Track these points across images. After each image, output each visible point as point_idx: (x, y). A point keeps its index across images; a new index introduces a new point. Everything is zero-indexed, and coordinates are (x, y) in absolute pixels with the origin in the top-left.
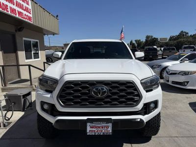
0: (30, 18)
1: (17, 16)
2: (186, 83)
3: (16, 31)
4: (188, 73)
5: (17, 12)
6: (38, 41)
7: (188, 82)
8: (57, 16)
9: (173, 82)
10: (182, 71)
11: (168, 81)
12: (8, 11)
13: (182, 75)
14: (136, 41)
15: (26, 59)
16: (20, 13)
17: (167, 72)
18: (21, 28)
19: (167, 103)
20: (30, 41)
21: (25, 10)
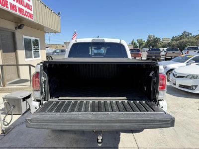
0: (31, 16)
1: (18, 13)
2: (194, 88)
3: (16, 28)
4: (197, 76)
5: (17, 8)
6: (38, 39)
7: (196, 86)
8: (59, 14)
9: (180, 86)
10: (190, 75)
11: (175, 84)
12: (8, 7)
13: (191, 78)
14: (138, 40)
15: (26, 58)
16: (20, 10)
17: (174, 75)
18: (21, 25)
19: (175, 108)
20: (31, 40)
21: (26, 7)
